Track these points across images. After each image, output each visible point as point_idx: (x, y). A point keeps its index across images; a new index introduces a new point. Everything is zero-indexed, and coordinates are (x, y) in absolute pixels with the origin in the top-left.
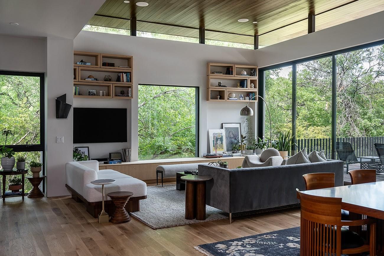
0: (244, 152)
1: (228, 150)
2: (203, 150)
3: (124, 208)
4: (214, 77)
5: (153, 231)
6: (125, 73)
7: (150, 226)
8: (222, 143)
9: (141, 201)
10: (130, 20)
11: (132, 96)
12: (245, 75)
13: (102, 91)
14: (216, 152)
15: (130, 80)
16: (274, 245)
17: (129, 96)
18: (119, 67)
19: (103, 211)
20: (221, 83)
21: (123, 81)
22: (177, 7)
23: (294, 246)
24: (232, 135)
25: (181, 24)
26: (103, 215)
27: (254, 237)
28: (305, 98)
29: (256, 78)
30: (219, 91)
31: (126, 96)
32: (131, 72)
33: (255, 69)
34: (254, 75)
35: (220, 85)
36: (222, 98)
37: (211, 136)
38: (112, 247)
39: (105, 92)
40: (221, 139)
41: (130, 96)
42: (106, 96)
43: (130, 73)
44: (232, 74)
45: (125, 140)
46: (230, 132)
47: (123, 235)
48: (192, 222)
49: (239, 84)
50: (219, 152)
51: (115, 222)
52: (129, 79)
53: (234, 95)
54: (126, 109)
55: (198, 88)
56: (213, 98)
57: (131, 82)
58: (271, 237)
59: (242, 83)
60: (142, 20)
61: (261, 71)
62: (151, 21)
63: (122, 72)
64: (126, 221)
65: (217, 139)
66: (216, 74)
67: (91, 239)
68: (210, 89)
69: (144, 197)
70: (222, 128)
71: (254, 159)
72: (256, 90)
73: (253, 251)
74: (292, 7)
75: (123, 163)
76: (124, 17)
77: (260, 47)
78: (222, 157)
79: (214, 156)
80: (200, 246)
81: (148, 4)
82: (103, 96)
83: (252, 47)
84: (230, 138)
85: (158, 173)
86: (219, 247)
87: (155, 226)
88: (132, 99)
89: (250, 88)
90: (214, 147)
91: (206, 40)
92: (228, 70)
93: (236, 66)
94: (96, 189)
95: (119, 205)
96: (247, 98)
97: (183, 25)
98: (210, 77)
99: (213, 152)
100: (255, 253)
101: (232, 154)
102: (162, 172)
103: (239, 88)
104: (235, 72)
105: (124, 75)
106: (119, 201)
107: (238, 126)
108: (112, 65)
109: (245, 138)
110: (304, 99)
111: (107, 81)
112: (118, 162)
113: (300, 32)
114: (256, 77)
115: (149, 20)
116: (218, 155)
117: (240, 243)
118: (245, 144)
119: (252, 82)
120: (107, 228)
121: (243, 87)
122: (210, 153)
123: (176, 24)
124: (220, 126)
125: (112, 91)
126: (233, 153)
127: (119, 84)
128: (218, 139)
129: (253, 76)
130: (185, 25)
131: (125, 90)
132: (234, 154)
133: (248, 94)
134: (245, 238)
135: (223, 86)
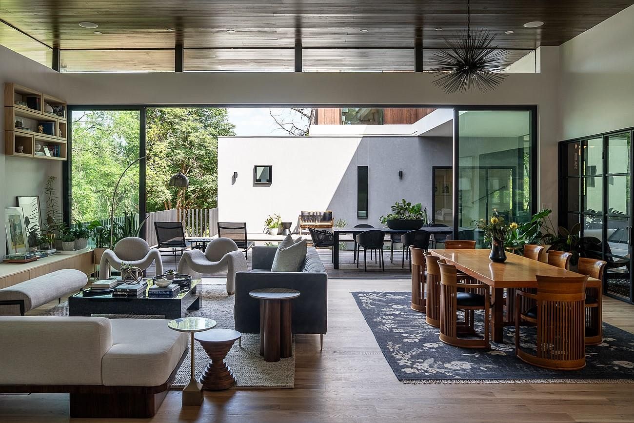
8: (21, 233)
12: (50, 114)
14: (16, 251)
20: (21, 123)
29: (65, 121)
30: (22, 138)
33: (63, 106)
35: (18, 126)
37: (7, 221)
40: (20, 226)
44: (38, 109)
49: (41, 128)
61: (69, 110)
68: (15, 133)
70: (17, 205)
72: (65, 141)
89: (58, 137)
90: (12, 241)
92: (32, 101)
93: (43, 96)
98: (15, 110)
104: (43, 106)
119: (61, 125)
121: (49, 133)
126: (46, 249)
128: (16, 226)
129: (60, 116)
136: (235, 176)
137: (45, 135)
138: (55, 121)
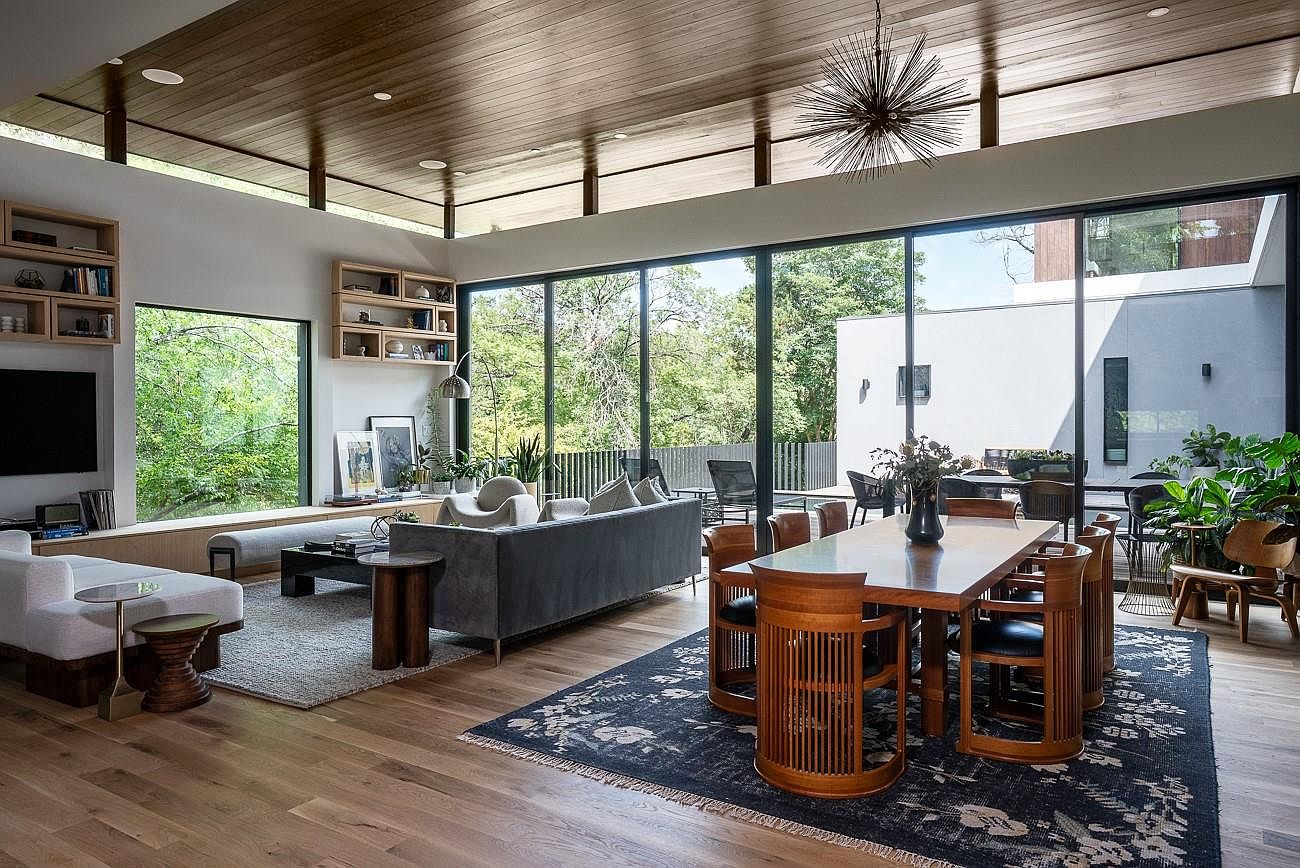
0: (424, 487)
1: (386, 485)
2: (323, 487)
3: (188, 665)
4: (353, 298)
5: (302, 714)
6: (92, 267)
7: (290, 704)
8: (371, 467)
9: (223, 638)
10: (102, 113)
11: (116, 338)
12: (424, 300)
13: (10, 318)
14: (357, 491)
15: (109, 288)
16: (637, 700)
17: (106, 337)
18: (72, 248)
19: (120, 680)
20: (367, 315)
21: (87, 293)
22: (268, 104)
23: (678, 696)
24: (395, 445)
25: (263, 151)
26: (120, 693)
27: (580, 688)
28: (516, 359)
29: (451, 307)
30: (363, 336)
31: (96, 336)
32: (111, 267)
33: (449, 286)
34: (447, 300)
35: (364, 319)
36: (371, 352)
37: (343, 448)
38: (215, 783)
39: (20, 320)
40: (369, 457)
41: (110, 335)
42: (24, 332)
43: (110, 269)
44: (396, 294)
45: (92, 466)
46: (389, 439)
47: (219, 740)
48: (400, 673)
49: (410, 320)
50: (365, 490)
51: (163, 708)
52: (106, 285)
53: (401, 347)
54: (94, 375)
55: (306, 325)
56: (347, 352)
57: (111, 295)
58: (615, 684)
59: (419, 318)
60: (143, 121)
61: (464, 291)
62: (172, 129)
63: (84, 266)
64: (200, 701)
65: (358, 458)
66: (356, 291)
67: (120, 772)
68: (342, 329)
69: (236, 626)
70: (369, 428)
71: (466, 502)
72: (453, 337)
73: (604, 723)
74: (556, 152)
75: (93, 535)
76: (85, 104)
77: (457, 235)
78: (375, 502)
79: (354, 501)
80: (470, 731)
81: (182, 81)
82: (14, 331)
83: (440, 233)
84: (391, 453)
85: (216, 555)
86: (519, 727)
87: (305, 703)
88: (116, 346)
89: (437, 332)
90: (351, 476)
91: (327, 203)
92: (386, 284)
93: (406, 276)
94: (86, 616)
95: (175, 657)
96: (431, 355)
97: (267, 155)
98: (343, 297)
99: (348, 492)
100: (612, 725)
101: (399, 494)
102: (231, 552)
103: (411, 330)
104: (402, 289)
105: (91, 275)
106: (177, 646)
107: (408, 423)
108: (50, 241)
109: (426, 453)
110: (515, 361)
111: (29, 286)
112: (75, 532)
113: (551, 211)
114: (451, 305)
115: (166, 125)
116: (363, 499)
117: (560, 709)
118: (427, 469)
119: (443, 315)
120: (148, 731)
121: (422, 327)
122: (341, 493)
123: (248, 147)
124: (363, 423)
125: (50, 317)
126: (402, 491)
127: (70, 298)
128: (361, 457)
129: (443, 302)
130: (273, 155)
131: (91, 318)
132: (404, 494)
133: (432, 346)
134: (561, 695)
135: (372, 323)
136: (866, 385)
137: (414, 331)
138: (431, 310)
